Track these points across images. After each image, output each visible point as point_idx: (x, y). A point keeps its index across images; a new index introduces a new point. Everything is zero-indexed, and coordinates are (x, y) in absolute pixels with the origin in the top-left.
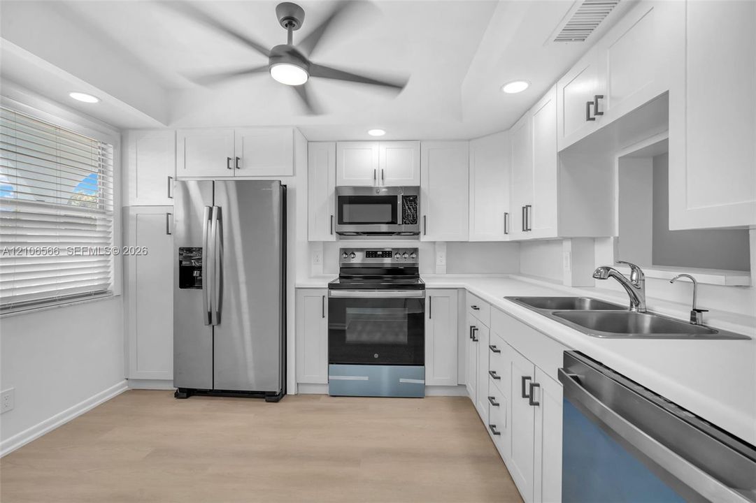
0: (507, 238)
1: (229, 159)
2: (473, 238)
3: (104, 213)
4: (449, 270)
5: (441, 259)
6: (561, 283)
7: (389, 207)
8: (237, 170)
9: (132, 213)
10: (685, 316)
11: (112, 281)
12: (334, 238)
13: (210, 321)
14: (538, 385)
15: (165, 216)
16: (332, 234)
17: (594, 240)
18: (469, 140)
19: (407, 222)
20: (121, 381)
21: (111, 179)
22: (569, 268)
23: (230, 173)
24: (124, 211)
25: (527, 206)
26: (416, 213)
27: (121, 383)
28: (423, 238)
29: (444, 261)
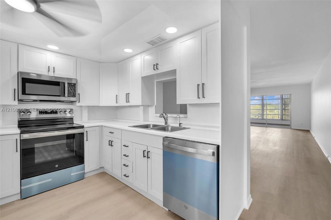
0: (117, 105)
2: (102, 104)
4: (89, 119)
5: (85, 114)
6: (139, 121)
10: (178, 125)
12: (16, 103)
14: (149, 152)
16: (15, 100)
17: (148, 106)
18: (100, 63)
19: (70, 96)
22: (142, 115)
25: (128, 94)
26: (75, 92)
28: (78, 104)
29: (87, 115)
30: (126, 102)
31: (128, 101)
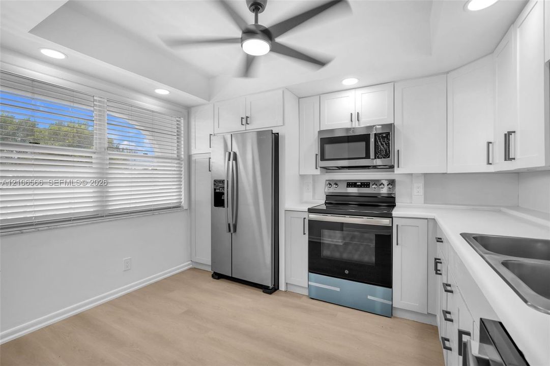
0: (491, 169)
1: (242, 118)
3: (179, 159)
4: (427, 200)
5: (418, 190)
7: (363, 144)
8: (247, 125)
9: (193, 158)
11: (183, 200)
12: (318, 172)
13: (230, 231)
15: (208, 160)
16: (317, 168)
18: (448, 73)
20: (187, 261)
21: (183, 139)
23: (243, 128)
24: (189, 157)
25: (509, 133)
26: (389, 148)
27: (187, 263)
28: (397, 171)
29: (421, 191)
30: (505, 160)
31: (508, 157)
